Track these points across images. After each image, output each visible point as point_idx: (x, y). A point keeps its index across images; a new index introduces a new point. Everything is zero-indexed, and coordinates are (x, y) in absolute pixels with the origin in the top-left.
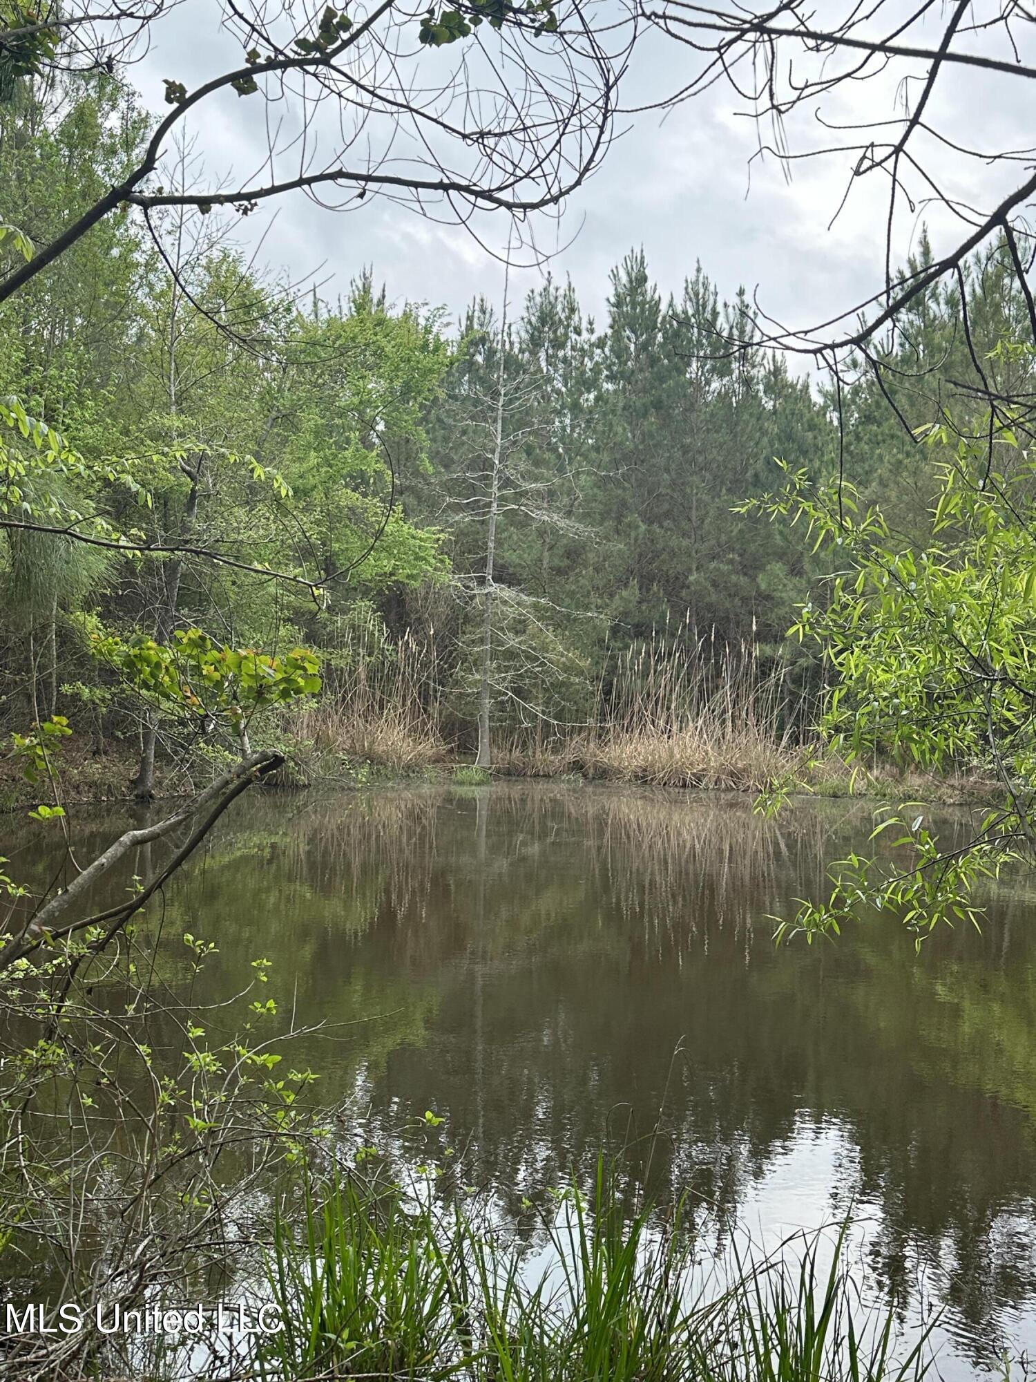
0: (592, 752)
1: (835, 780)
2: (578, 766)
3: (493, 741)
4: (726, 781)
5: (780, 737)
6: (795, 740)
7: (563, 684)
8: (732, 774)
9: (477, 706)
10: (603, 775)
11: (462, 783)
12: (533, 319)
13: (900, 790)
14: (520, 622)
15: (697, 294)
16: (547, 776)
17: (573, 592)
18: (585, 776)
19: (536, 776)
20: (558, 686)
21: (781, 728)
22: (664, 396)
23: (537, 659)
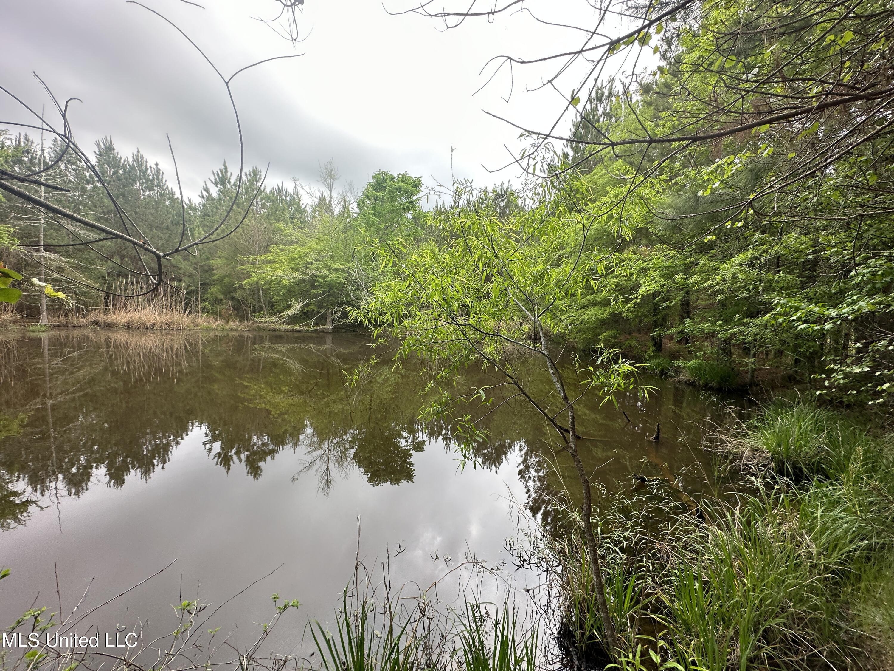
0: (103, 318)
1: (206, 325)
2: (96, 323)
3: (49, 314)
4: (164, 326)
5: (185, 312)
6: (190, 312)
7: (86, 292)
8: (167, 324)
9: (40, 300)
10: (109, 326)
11: (34, 331)
12: (57, 150)
13: (228, 327)
14: (60, 268)
15: (138, 160)
16: (80, 327)
17: (87, 259)
18: (100, 326)
19: (74, 327)
20: (83, 293)
21: (186, 309)
22: (126, 193)
23: (71, 282)
